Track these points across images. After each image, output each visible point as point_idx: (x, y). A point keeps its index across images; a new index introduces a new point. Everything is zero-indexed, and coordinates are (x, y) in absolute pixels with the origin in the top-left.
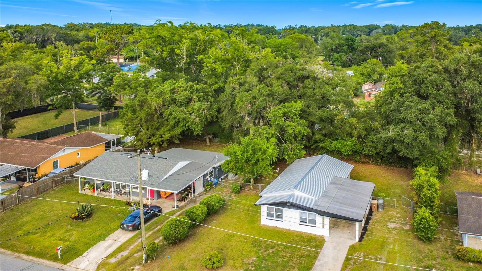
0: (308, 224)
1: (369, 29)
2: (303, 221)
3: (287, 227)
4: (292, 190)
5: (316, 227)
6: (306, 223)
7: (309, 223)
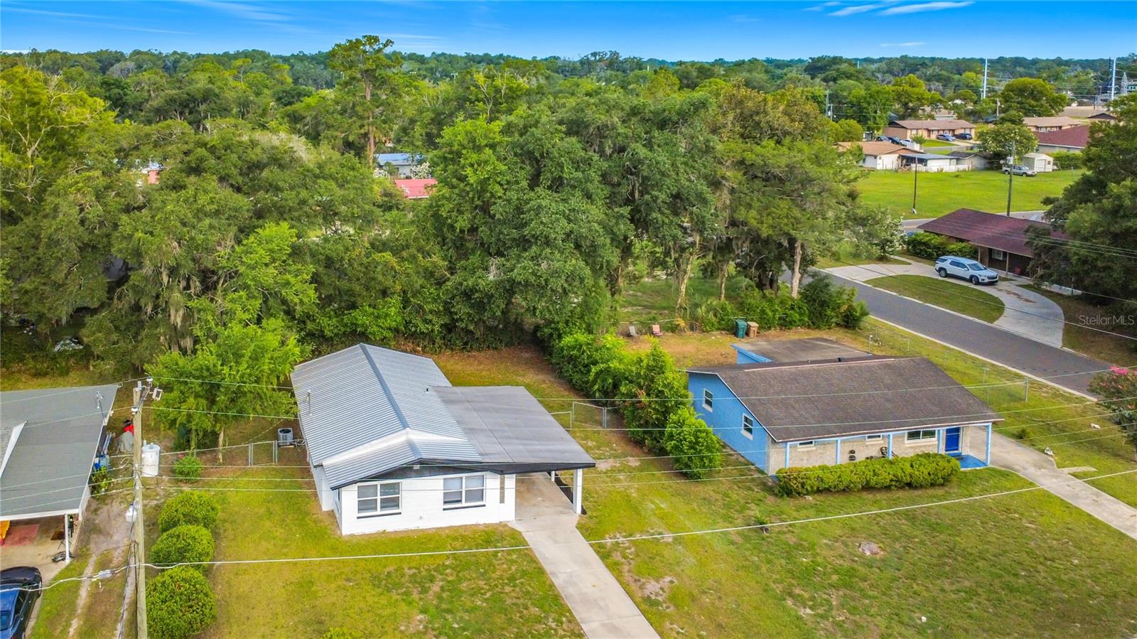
0: (464, 504)
1: (99, 61)
2: (451, 500)
3: (412, 526)
4: (403, 431)
5: (484, 506)
6: (460, 501)
7: (466, 501)
